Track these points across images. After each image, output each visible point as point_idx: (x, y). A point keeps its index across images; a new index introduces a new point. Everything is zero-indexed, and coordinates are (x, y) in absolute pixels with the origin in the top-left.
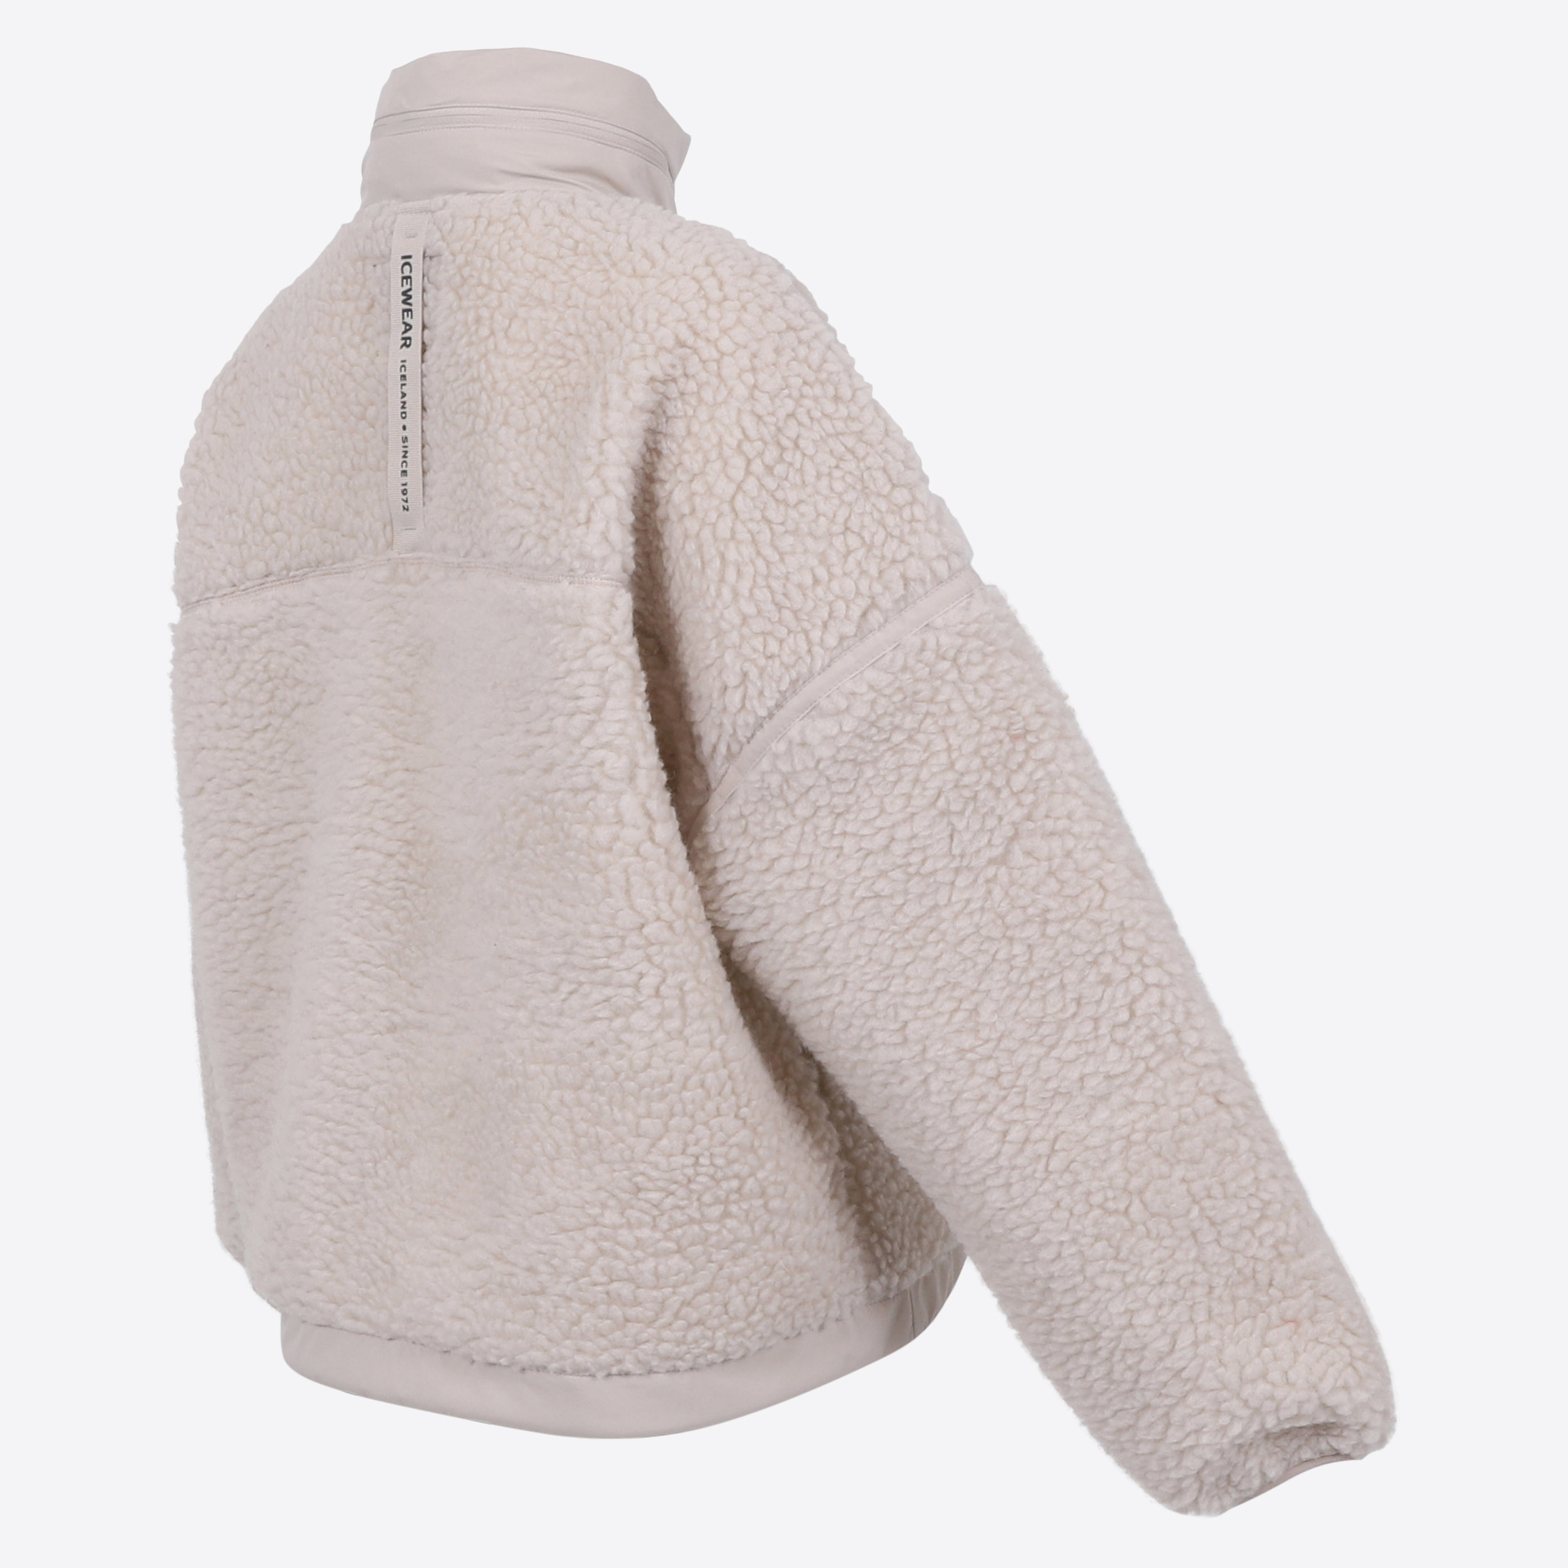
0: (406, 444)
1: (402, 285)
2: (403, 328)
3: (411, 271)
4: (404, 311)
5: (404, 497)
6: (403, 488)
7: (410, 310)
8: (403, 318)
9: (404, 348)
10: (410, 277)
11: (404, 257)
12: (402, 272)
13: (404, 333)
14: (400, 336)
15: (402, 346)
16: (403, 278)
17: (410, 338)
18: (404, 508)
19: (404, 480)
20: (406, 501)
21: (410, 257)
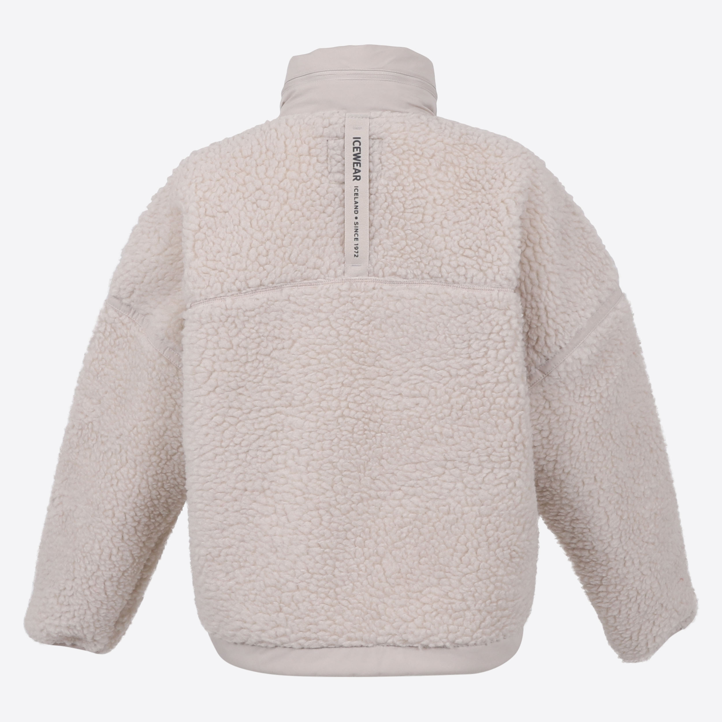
0: (357, 226)
1: (354, 151)
2: (354, 171)
3: (360, 145)
4: (354, 163)
5: (356, 251)
6: (355, 246)
7: (360, 163)
8: (354, 166)
9: (356, 180)
10: (360, 148)
11: (354, 138)
12: (354, 145)
13: (354, 173)
14: (352, 175)
15: (354, 180)
16: (354, 148)
17: (359, 176)
18: (355, 255)
19: (356, 242)
20: (357, 253)
21: (360, 138)
